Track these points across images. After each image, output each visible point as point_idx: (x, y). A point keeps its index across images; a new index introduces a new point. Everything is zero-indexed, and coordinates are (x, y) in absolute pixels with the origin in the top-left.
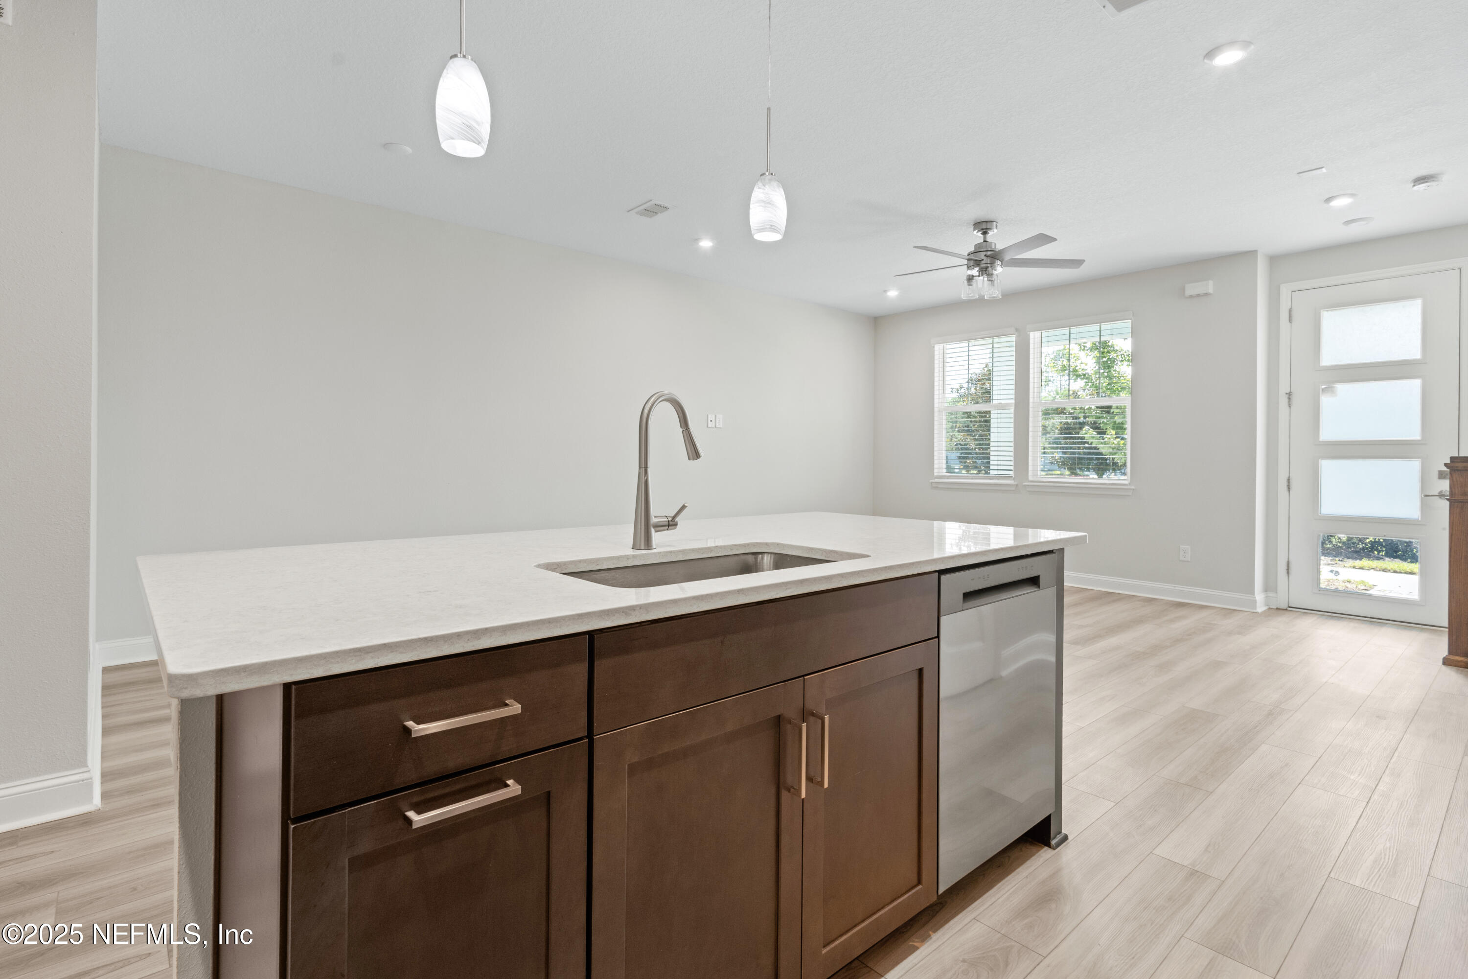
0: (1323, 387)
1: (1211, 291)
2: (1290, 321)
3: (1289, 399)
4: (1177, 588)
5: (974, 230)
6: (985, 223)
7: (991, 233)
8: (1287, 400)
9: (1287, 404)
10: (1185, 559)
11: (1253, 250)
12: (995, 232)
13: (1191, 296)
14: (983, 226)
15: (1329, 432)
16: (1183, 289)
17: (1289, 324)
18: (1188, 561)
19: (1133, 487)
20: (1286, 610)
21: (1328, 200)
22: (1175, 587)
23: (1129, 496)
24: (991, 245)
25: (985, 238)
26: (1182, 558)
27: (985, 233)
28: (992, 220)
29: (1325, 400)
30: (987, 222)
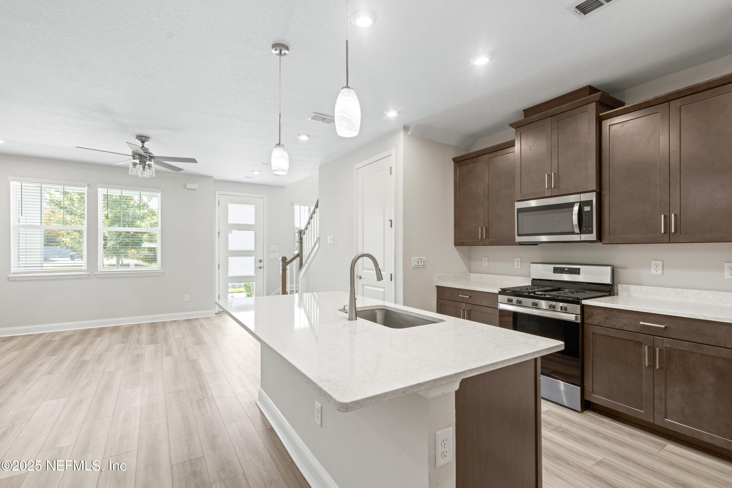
0: (229, 231)
1: (197, 188)
2: (219, 205)
3: (219, 234)
4: (183, 314)
5: (136, 139)
6: (145, 137)
7: (146, 143)
8: (218, 235)
9: (218, 236)
10: (187, 301)
11: (211, 176)
12: (149, 143)
13: (188, 189)
14: (143, 139)
15: (232, 247)
16: (186, 185)
17: (218, 206)
18: (188, 301)
19: (162, 271)
20: (218, 313)
21: (253, 171)
22: (182, 313)
23: (160, 275)
24: (148, 150)
25: (143, 145)
26: (185, 300)
27: (143, 142)
28: (149, 137)
29: (230, 235)
30: (146, 137)
